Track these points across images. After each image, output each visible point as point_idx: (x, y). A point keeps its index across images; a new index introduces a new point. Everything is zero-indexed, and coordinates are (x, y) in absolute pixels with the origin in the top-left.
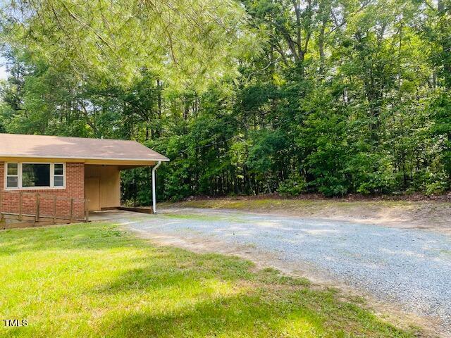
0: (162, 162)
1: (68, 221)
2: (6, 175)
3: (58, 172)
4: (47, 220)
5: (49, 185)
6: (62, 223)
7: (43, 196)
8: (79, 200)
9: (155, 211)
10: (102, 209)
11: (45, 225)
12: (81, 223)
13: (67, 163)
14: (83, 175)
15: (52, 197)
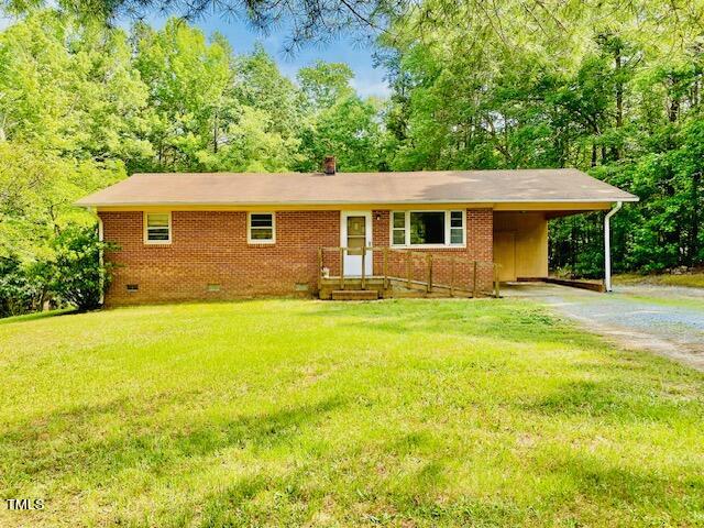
0: (623, 203)
1: (470, 295)
2: (392, 229)
3: (456, 223)
4: (441, 290)
5: (443, 242)
6: (461, 297)
7: (435, 256)
8: (485, 264)
9: (608, 289)
10: (519, 280)
11: (440, 297)
12: (489, 299)
13: (468, 210)
14: (490, 227)
15: (448, 258)
